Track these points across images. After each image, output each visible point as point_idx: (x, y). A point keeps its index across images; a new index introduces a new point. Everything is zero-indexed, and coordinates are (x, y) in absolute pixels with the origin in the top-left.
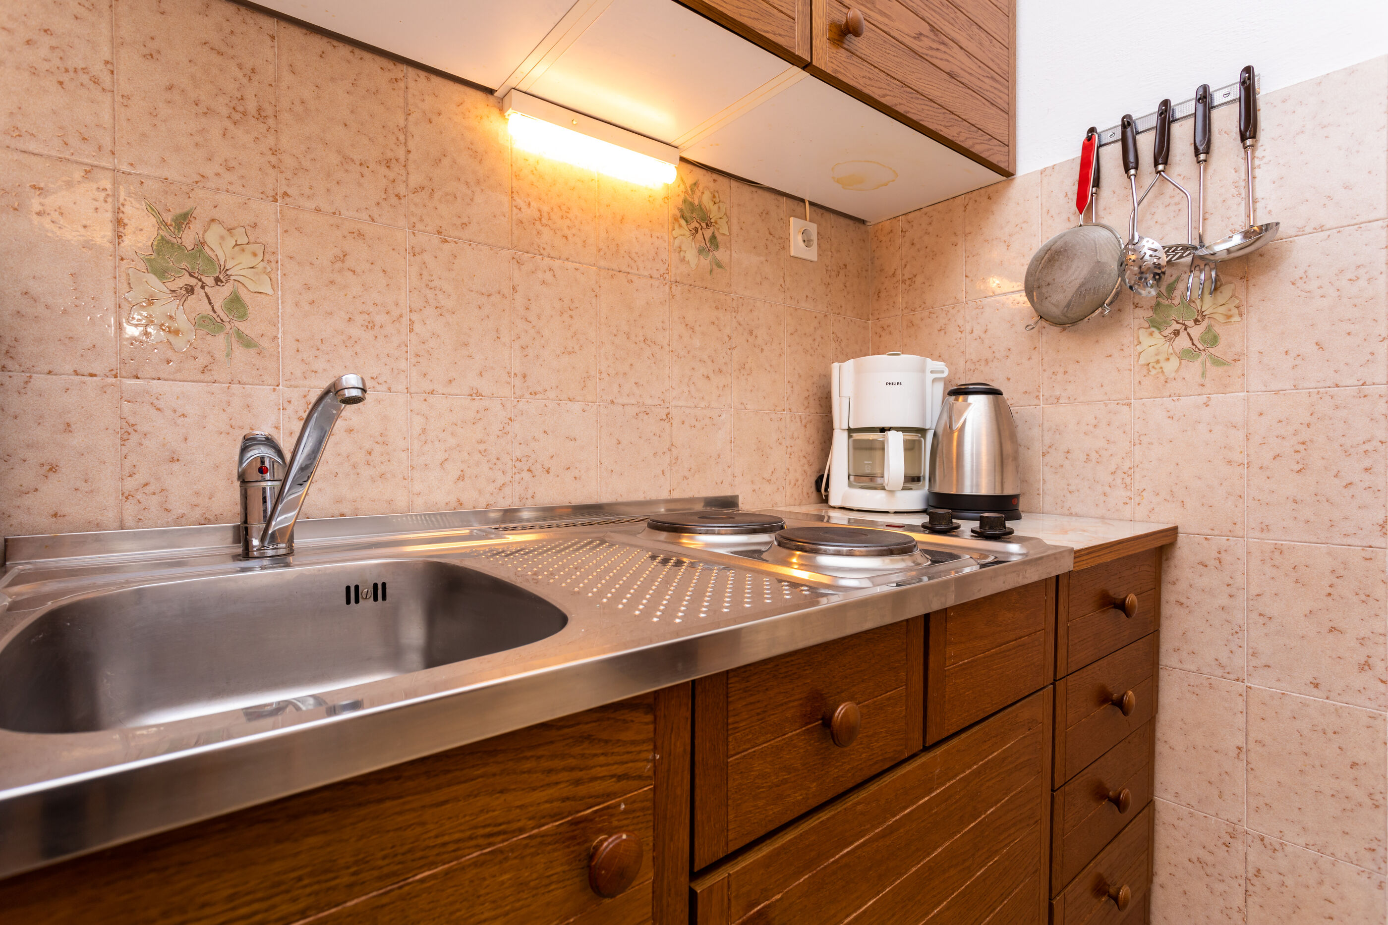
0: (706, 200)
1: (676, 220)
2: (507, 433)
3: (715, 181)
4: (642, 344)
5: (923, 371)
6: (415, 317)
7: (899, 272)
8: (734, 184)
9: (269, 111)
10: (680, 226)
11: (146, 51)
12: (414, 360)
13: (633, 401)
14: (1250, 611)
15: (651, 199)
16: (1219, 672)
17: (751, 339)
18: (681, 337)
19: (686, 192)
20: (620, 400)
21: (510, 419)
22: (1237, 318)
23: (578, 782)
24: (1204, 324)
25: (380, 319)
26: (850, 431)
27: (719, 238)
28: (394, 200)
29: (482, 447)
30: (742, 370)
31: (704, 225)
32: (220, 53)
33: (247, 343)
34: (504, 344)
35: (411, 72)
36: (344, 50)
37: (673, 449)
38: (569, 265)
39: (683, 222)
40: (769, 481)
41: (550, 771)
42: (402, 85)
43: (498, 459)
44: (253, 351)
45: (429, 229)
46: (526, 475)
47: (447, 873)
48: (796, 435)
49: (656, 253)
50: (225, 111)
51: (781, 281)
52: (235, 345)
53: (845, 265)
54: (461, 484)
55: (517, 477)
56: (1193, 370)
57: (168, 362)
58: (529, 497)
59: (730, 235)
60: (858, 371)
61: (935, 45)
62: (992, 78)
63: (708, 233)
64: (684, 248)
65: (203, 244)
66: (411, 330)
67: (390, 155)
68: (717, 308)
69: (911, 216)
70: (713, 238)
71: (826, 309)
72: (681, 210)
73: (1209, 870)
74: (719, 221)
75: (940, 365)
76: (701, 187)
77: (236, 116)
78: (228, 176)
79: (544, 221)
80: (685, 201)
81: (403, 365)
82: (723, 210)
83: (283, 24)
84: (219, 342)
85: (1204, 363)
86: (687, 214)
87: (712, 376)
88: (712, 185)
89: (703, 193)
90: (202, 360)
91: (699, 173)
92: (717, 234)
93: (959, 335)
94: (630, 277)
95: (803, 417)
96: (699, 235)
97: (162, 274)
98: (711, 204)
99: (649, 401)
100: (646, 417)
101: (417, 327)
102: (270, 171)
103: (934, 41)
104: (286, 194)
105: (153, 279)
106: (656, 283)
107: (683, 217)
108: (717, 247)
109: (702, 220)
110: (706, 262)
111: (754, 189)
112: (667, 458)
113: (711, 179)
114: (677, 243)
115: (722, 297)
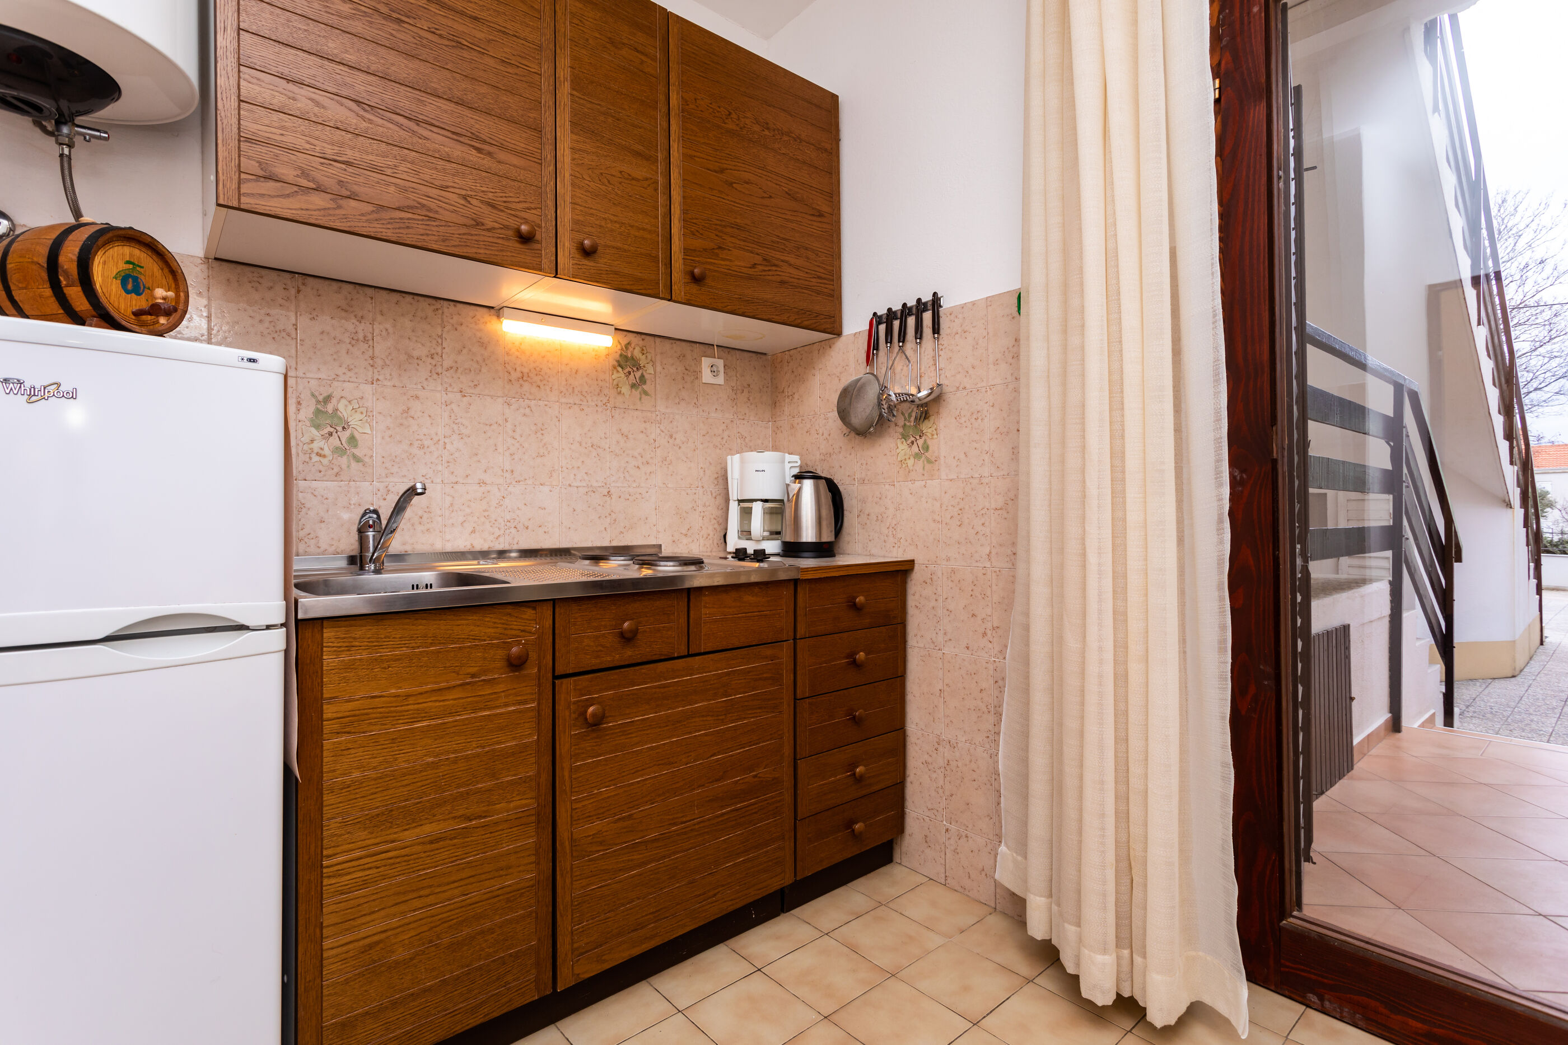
0: (637, 353)
1: (615, 368)
2: (501, 505)
3: (643, 340)
4: (591, 448)
5: (783, 462)
6: (446, 440)
7: (786, 390)
8: (658, 340)
9: (370, 336)
10: (618, 371)
11: (311, 316)
12: (446, 465)
13: (584, 484)
14: (944, 608)
15: (597, 357)
16: (932, 646)
17: (671, 441)
18: (618, 442)
19: (622, 349)
20: (575, 484)
21: (504, 497)
22: (935, 436)
23: (505, 629)
24: (923, 438)
25: (426, 443)
26: (740, 501)
27: (647, 376)
28: (435, 376)
29: (486, 514)
30: (665, 462)
31: (635, 369)
32: (346, 311)
33: (357, 459)
34: (500, 453)
35: (446, 303)
36: (409, 298)
37: (612, 514)
38: (541, 403)
39: (620, 369)
40: (686, 535)
41: (495, 623)
42: (440, 311)
43: (496, 521)
44: (360, 464)
45: (455, 390)
46: (513, 531)
47: (460, 647)
48: (707, 504)
49: (600, 390)
50: (348, 340)
51: (695, 400)
52: (352, 461)
53: (749, 385)
54: (473, 535)
55: (508, 531)
56: (920, 463)
57: (320, 472)
58: (515, 543)
59: (655, 373)
60: (742, 462)
61: (767, 268)
62: (819, 277)
63: (638, 374)
64: (620, 385)
65: (337, 410)
66: (445, 448)
67: (433, 351)
68: (645, 422)
69: (792, 352)
70: (642, 376)
71: (732, 417)
72: (618, 361)
73: (931, 767)
74: (646, 365)
75: (796, 458)
76: (633, 345)
77: (354, 342)
78: (349, 374)
79: (525, 378)
80: (621, 355)
81: (440, 468)
82: (649, 357)
83: (377, 290)
84: (344, 461)
85: (924, 462)
86: (622, 363)
87: (641, 466)
88: (641, 343)
89: (634, 349)
90: (336, 470)
91: (631, 336)
92: (645, 374)
93: (816, 436)
94: (581, 407)
95: (713, 492)
96: (632, 376)
97: (318, 427)
98: (641, 355)
99: (595, 484)
100: (593, 494)
101: (448, 446)
102: (370, 369)
103: (766, 266)
104: (378, 380)
105: (313, 430)
106: (600, 409)
107: (620, 365)
108: (645, 383)
109: (634, 366)
110: (636, 393)
111: (673, 341)
112: (608, 520)
113: (641, 339)
114: (615, 382)
115: (649, 414)
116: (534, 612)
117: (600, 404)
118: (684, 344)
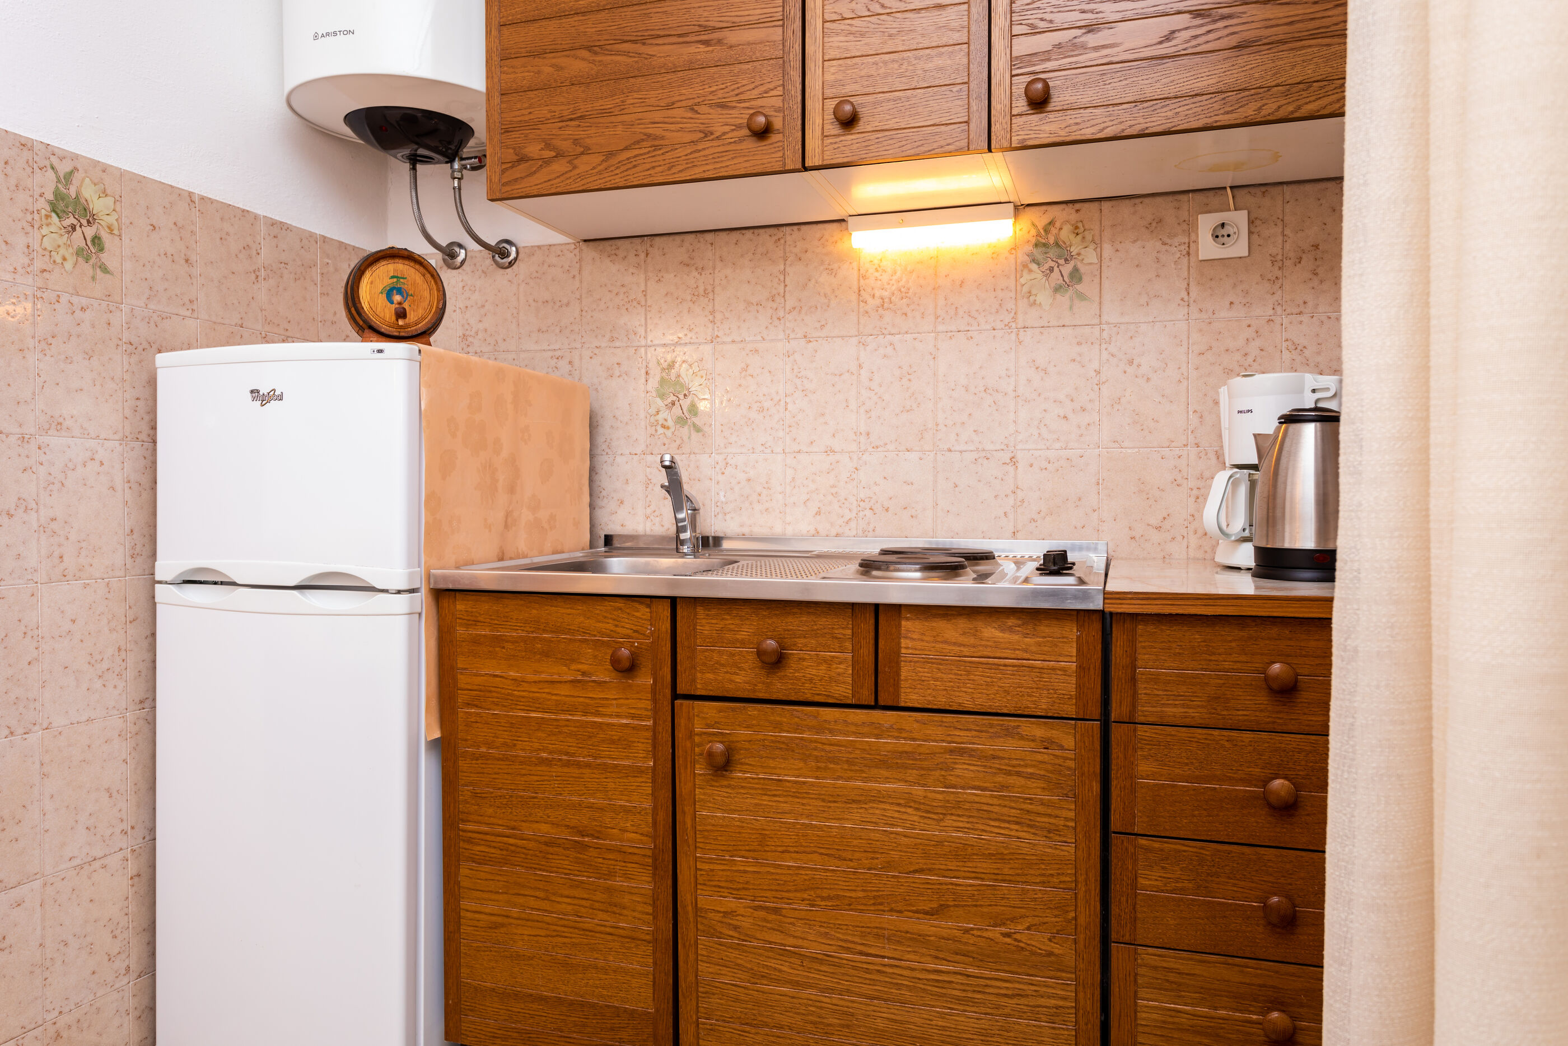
0: (1066, 235)
1: (1025, 266)
2: (853, 480)
3: (1077, 211)
4: (983, 394)
6: (788, 400)
8: (1106, 206)
9: (710, 288)
10: (1030, 271)
11: (657, 279)
12: (787, 430)
13: (972, 448)
15: (995, 255)
17: (1130, 370)
18: (1029, 381)
19: (1038, 235)
20: (957, 448)
21: (856, 469)
23: (616, 626)
25: (767, 404)
27: (1082, 269)
28: (777, 322)
29: (834, 490)
30: (1114, 406)
31: (1062, 261)
32: (688, 265)
33: (698, 429)
34: (852, 411)
35: (788, 229)
36: (749, 234)
37: (1019, 492)
38: (908, 337)
39: (1034, 267)
40: (1158, 528)
41: (605, 617)
42: (782, 241)
43: (846, 499)
44: (700, 434)
45: (799, 336)
46: (868, 513)
47: (570, 639)
49: (1001, 304)
50: (689, 298)
51: (1184, 294)
52: (692, 432)
54: (818, 517)
55: (861, 514)
57: (664, 445)
58: (871, 530)
59: (1099, 261)
63: (1067, 269)
64: (1034, 292)
65: (679, 376)
66: (786, 409)
67: (774, 292)
68: (1079, 344)
70: (1076, 270)
71: (1271, 312)
72: (1031, 254)
74: (1083, 252)
75: (1329, 381)
76: (1058, 225)
77: (694, 299)
78: (690, 335)
79: (886, 305)
80: (1037, 244)
81: (781, 434)
82: (1089, 238)
83: (717, 233)
84: (685, 431)
86: (1040, 256)
87: (1071, 415)
88: (1074, 217)
89: (1061, 229)
90: (678, 442)
91: (1055, 211)
92: (1080, 265)
94: (969, 334)
96: (1056, 274)
97: (662, 396)
98: (1073, 236)
99: (990, 447)
100: (986, 461)
101: (790, 407)
102: (710, 325)
103: (1202, 25)
104: (717, 336)
105: (658, 400)
106: (999, 334)
107: (1034, 261)
108: (1080, 280)
109: (1060, 257)
110: (1064, 299)
111: (1137, 201)
112: (1011, 501)
113: (1073, 211)
114: (1025, 289)
115: (1087, 330)
116: (648, 610)
117: (999, 325)
118: (1159, 200)
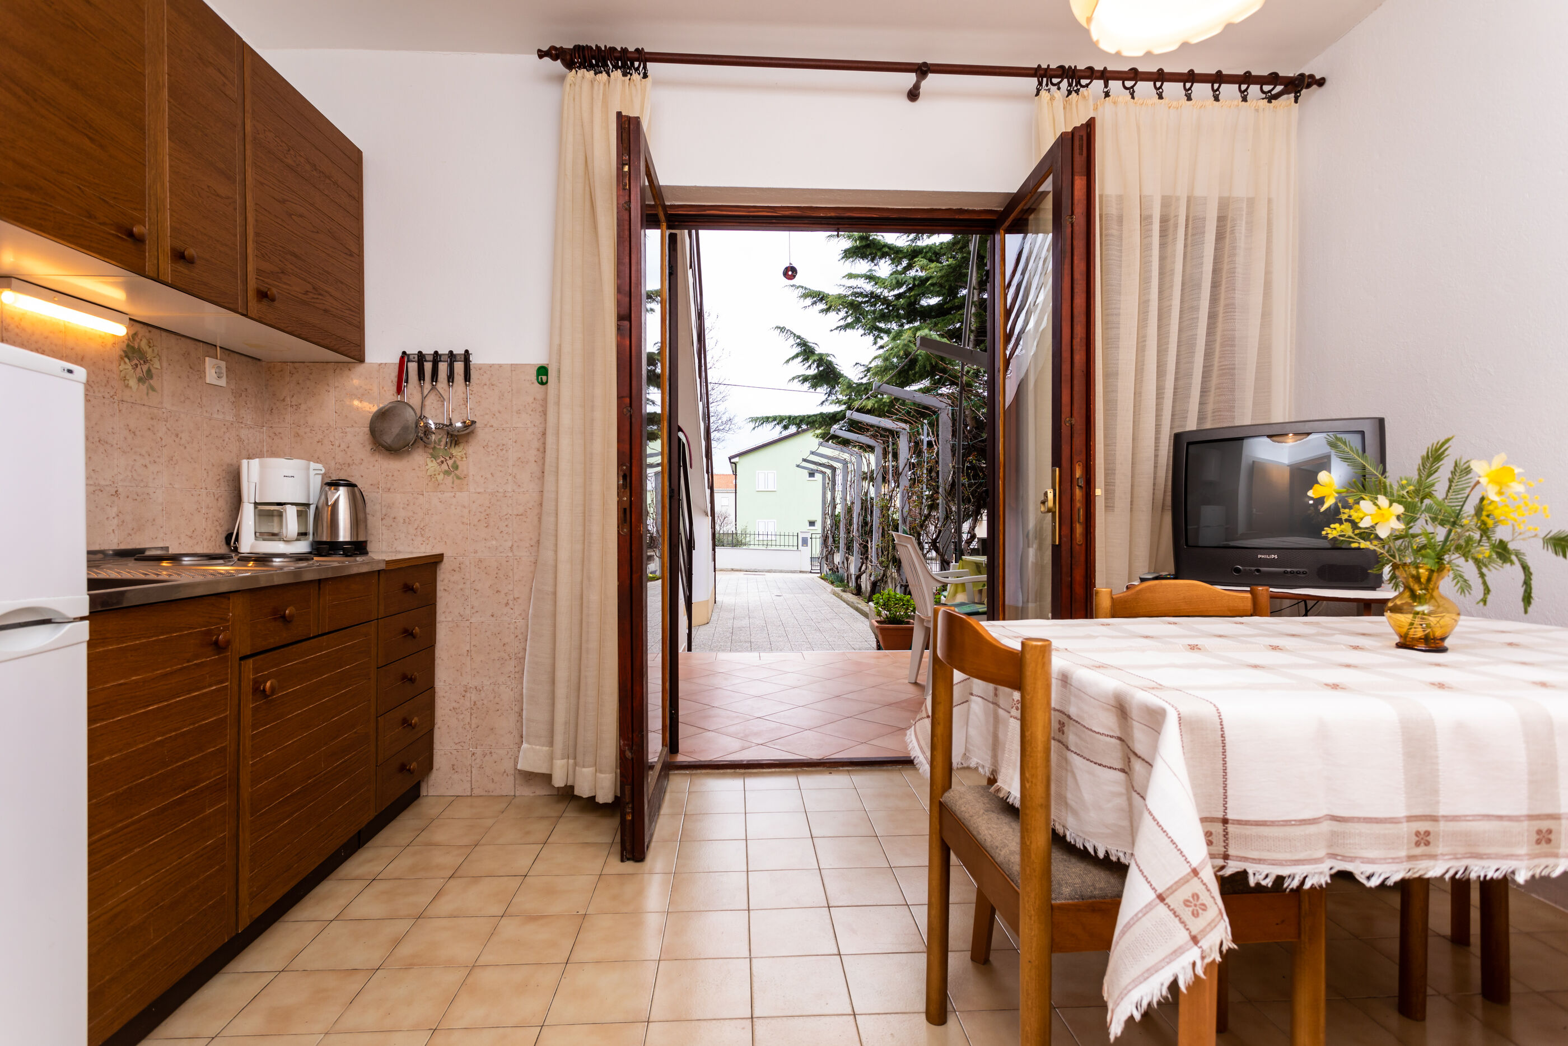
0: (144, 345)
1: (122, 358)
3: (150, 331)
4: (98, 444)
5: (308, 469)
7: (288, 399)
8: (164, 334)
10: (125, 363)
14: (471, 589)
15: (104, 345)
16: (460, 619)
17: (177, 440)
18: (125, 439)
19: (129, 340)
22: (465, 459)
23: (210, 618)
24: (453, 459)
26: (256, 504)
27: (153, 371)
30: (171, 461)
31: (142, 362)
37: (120, 515)
39: (127, 360)
40: (191, 537)
41: (204, 613)
47: (180, 636)
48: (210, 506)
49: (108, 381)
51: (198, 400)
53: (246, 389)
56: (449, 479)
59: (161, 368)
60: (262, 467)
61: (315, 296)
62: (350, 310)
63: (145, 368)
64: (128, 377)
68: (152, 419)
69: (297, 365)
70: (149, 371)
71: (231, 419)
72: (125, 352)
73: (457, 711)
74: (153, 359)
75: (319, 466)
76: (140, 337)
80: (128, 345)
82: (156, 351)
85: (453, 478)
86: (130, 355)
87: (149, 465)
88: (147, 334)
89: (141, 340)
91: (138, 326)
92: (151, 368)
93: (331, 447)
95: (216, 493)
96: (139, 369)
98: (147, 347)
99: (103, 483)
100: (100, 493)
103: (315, 294)
106: (107, 402)
107: (127, 356)
108: (151, 377)
109: (141, 359)
110: (144, 387)
111: (179, 337)
112: (115, 521)
113: (147, 331)
114: (122, 374)
115: (156, 411)
117: (107, 396)
118: (188, 341)
